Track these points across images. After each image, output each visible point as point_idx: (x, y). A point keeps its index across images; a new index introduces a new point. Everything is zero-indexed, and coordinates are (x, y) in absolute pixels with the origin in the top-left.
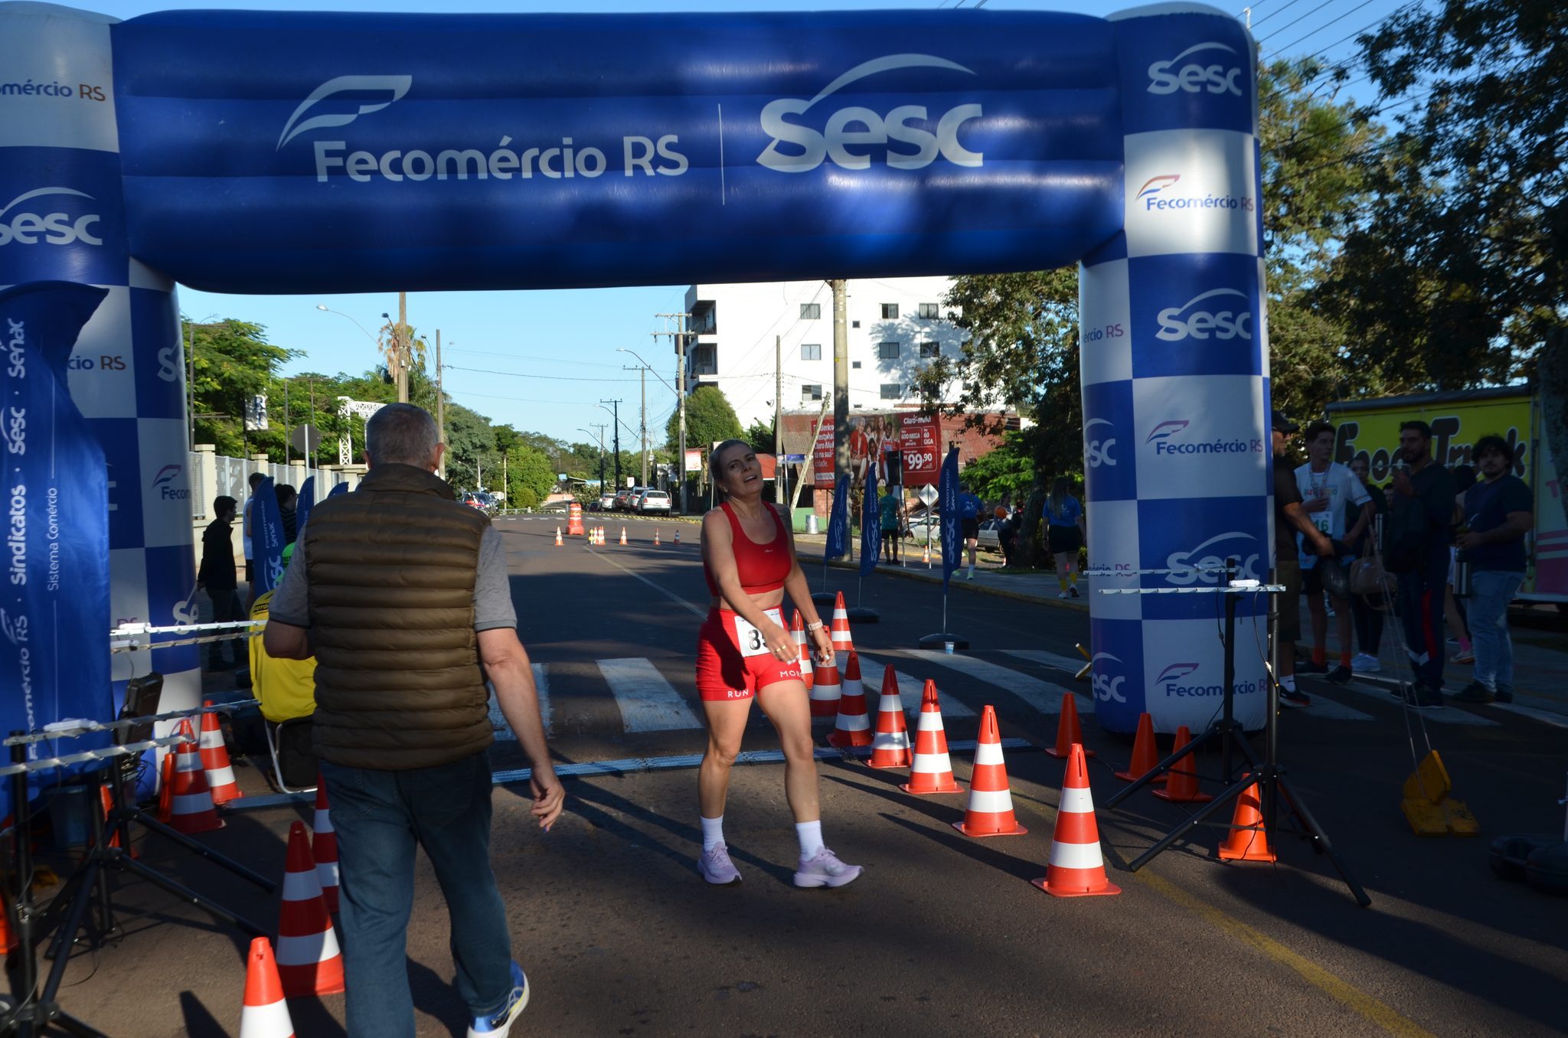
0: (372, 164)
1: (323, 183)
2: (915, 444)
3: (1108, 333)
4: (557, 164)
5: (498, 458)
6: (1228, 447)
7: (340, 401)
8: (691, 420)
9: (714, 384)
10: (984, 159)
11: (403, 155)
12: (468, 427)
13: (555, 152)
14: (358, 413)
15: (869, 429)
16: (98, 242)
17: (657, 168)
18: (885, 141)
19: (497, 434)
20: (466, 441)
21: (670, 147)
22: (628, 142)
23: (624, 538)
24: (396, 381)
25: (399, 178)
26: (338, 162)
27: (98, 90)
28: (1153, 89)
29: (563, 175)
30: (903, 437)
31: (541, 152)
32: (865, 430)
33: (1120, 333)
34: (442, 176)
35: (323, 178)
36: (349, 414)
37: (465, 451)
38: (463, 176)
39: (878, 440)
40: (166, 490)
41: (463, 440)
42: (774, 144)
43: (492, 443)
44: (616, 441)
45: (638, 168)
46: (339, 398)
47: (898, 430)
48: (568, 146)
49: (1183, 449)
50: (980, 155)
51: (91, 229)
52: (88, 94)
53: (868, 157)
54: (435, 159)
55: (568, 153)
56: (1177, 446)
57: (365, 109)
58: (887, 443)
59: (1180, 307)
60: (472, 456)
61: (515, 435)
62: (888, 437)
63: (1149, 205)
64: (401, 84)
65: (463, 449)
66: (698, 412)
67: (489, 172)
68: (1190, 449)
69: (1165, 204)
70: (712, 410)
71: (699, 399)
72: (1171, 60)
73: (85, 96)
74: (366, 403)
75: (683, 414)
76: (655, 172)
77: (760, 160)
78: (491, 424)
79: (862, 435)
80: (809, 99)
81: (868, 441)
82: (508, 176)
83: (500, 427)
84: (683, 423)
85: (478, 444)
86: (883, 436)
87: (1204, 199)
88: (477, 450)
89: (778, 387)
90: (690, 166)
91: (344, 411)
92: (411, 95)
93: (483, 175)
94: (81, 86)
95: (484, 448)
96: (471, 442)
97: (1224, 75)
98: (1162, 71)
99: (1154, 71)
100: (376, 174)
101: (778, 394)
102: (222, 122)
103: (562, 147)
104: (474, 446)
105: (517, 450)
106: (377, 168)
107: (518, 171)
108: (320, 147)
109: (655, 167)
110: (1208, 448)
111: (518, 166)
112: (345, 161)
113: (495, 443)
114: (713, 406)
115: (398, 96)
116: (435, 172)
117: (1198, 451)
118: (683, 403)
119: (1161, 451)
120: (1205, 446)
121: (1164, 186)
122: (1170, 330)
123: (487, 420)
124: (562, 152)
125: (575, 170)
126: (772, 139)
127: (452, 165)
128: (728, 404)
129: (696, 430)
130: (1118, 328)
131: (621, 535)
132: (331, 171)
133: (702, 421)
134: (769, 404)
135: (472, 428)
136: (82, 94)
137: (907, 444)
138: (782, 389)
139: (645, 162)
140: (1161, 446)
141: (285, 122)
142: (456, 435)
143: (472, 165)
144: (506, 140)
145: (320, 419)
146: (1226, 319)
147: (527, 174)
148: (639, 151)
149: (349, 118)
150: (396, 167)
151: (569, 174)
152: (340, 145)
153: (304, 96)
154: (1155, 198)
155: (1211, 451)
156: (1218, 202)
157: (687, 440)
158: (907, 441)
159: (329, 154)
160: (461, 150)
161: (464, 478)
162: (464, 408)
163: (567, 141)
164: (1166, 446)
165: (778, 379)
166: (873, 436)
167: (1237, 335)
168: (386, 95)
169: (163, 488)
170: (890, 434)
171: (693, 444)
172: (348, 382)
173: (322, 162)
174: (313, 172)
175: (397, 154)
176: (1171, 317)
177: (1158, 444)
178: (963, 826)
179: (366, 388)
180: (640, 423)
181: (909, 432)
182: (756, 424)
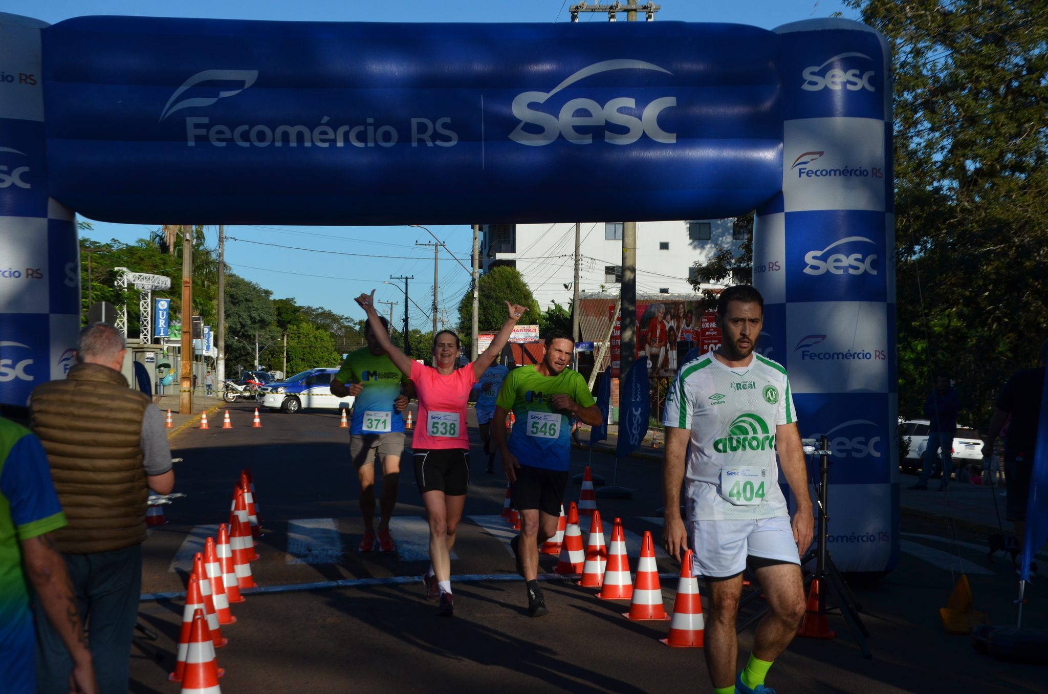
0: (228, 134)
1: (192, 147)
2: (715, 333)
3: (769, 268)
4: (361, 137)
5: (278, 335)
6: (856, 355)
7: (117, 272)
8: (485, 301)
9: (512, 263)
10: (677, 138)
11: (250, 128)
12: (247, 300)
13: (362, 128)
14: (133, 285)
15: (669, 317)
16: (27, 186)
17: (435, 141)
18: (603, 123)
19: (278, 309)
20: (245, 315)
21: (445, 126)
22: (414, 121)
23: (410, 422)
24: (172, 249)
25: (247, 145)
26: (203, 132)
27: (32, 78)
28: (806, 87)
29: (366, 145)
30: (704, 326)
31: (351, 128)
32: (664, 318)
33: (777, 268)
34: (278, 144)
35: (191, 143)
36: (126, 286)
37: (243, 326)
38: (293, 144)
39: (678, 327)
40: (67, 367)
41: (240, 314)
42: (522, 124)
43: (272, 318)
44: (406, 320)
45: (421, 141)
46: (116, 269)
47: (698, 319)
48: (370, 124)
49: (821, 356)
50: (675, 135)
51: (23, 177)
52: (25, 80)
53: (591, 135)
54: (273, 131)
55: (371, 129)
56: (817, 354)
57: (224, 94)
58: (688, 332)
59: (822, 250)
60: (251, 332)
61: (298, 309)
62: (688, 326)
63: (800, 173)
64: (249, 76)
65: (241, 324)
66: (493, 293)
67: (312, 141)
68: (827, 356)
69: (813, 173)
70: (507, 291)
71: (495, 279)
72: (820, 66)
73: (23, 82)
74: (144, 275)
75: (476, 294)
76: (434, 144)
77: (510, 137)
78: (272, 298)
79: (662, 323)
80: (548, 92)
81: (667, 328)
82: (326, 145)
83: (281, 301)
84: (476, 304)
85: (258, 318)
86: (683, 325)
87: (842, 170)
88: (257, 326)
89: (577, 269)
90: (459, 141)
91: (120, 283)
92: (258, 84)
93: (308, 144)
94: (21, 75)
95: (263, 324)
96: (250, 316)
97: (860, 76)
98: (812, 73)
99: (807, 74)
100: (230, 141)
101: (576, 277)
102: (120, 102)
103: (366, 125)
104: (254, 321)
105: (298, 328)
106: (231, 137)
107: (333, 141)
108: (191, 121)
109: (433, 140)
110: (840, 356)
111: (334, 137)
112: (208, 131)
113: (275, 318)
114: (509, 286)
115: (247, 85)
116: (273, 141)
117: (833, 358)
118: (477, 284)
119: (805, 357)
120: (838, 354)
121: (812, 160)
122: (814, 267)
123: (268, 293)
124: (366, 128)
125: (375, 141)
126: (520, 121)
127: (285, 137)
128: (525, 285)
129: (490, 311)
130: (777, 264)
131: (408, 419)
132: (198, 138)
133: (496, 303)
134: (566, 286)
135: (251, 301)
136: (21, 80)
137: (707, 333)
138: (580, 271)
139: (426, 136)
140: (805, 353)
141: (166, 103)
142: (234, 309)
143: (300, 137)
144: (325, 119)
145: (96, 290)
146: (856, 260)
147: (340, 144)
148: (422, 128)
149: (213, 101)
150: (245, 136)
151: (371, 144)
152: (205, 120)
153: (180, 84)
154: (805, 169)
155: (843, 358)
156: (853, 172)
157: (480, 322)
158: (708, 330)
159: (197, 126)
160: (292, 126)
161: (241, 355)
162: (243, 280)
163: (370, 120)
164: (809, 353)
165: (577, 261)
166: (672, 323)
167: (866, 272)
168: (239, 84)
169: (66, 365)
170: (691, 322)
171: (486, 327)
172: (121, 250)
173: (191, 132)
174: (184, 138)
175: (246, 127)
176: (814, 258)
177: (803, 352)
178: (628, 614)
179: (142, 256)
180: (431, 303)
181: (709, 321)
182: (553, 307)
